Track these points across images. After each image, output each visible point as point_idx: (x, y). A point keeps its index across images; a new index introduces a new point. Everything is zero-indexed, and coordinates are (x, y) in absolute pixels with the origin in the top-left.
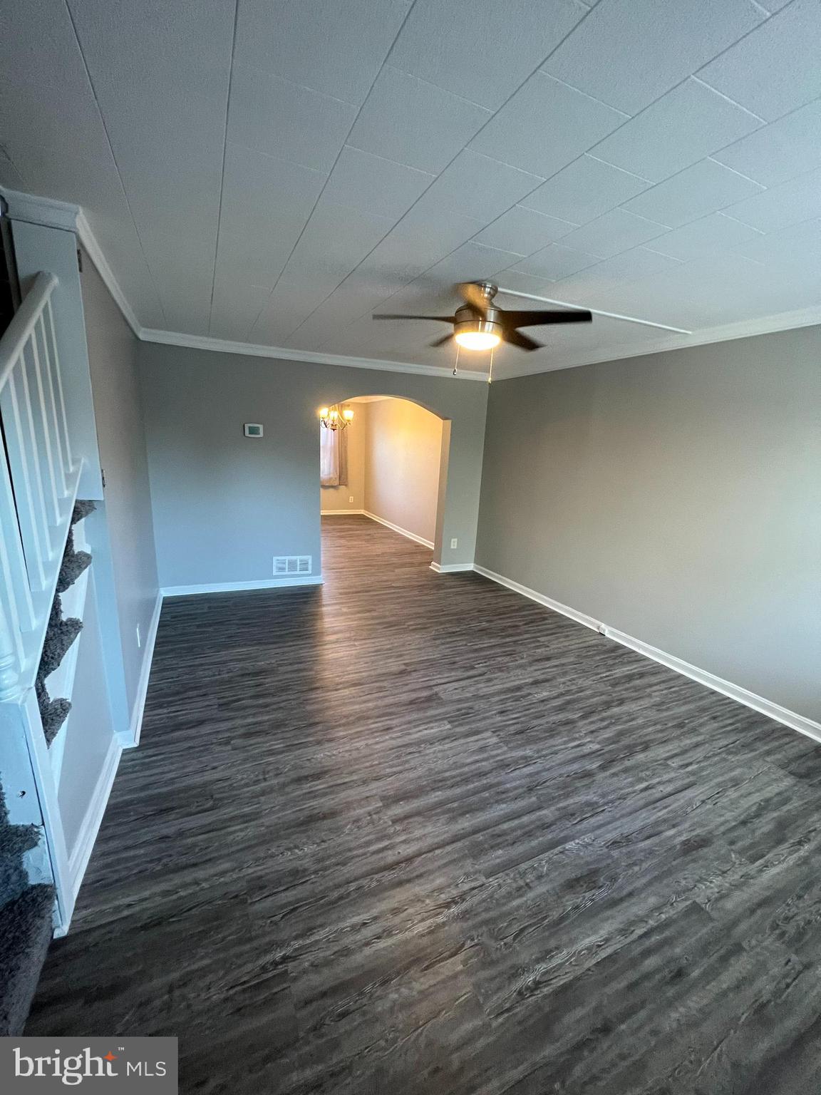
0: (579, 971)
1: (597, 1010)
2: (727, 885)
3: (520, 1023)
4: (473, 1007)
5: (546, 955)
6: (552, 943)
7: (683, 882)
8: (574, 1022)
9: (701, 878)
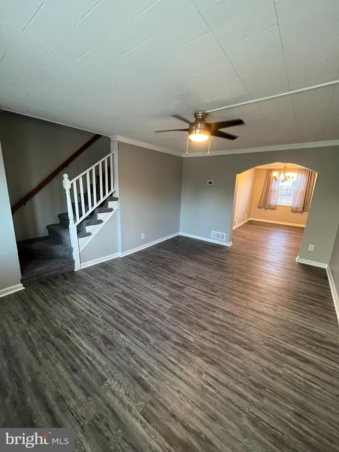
0: (74, 342)
1: (63, 347)
2: (121, 396)
3: (59, 331)
4: (63, 321)
5: (78, 334)
6: (82, 335)
7: (117, 375)
8: (60, 342)
9: (121, 383)
